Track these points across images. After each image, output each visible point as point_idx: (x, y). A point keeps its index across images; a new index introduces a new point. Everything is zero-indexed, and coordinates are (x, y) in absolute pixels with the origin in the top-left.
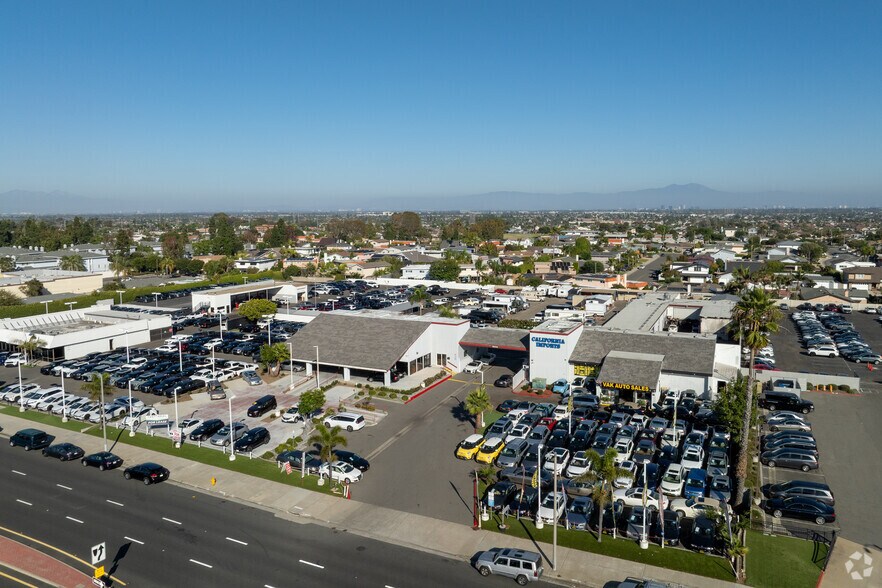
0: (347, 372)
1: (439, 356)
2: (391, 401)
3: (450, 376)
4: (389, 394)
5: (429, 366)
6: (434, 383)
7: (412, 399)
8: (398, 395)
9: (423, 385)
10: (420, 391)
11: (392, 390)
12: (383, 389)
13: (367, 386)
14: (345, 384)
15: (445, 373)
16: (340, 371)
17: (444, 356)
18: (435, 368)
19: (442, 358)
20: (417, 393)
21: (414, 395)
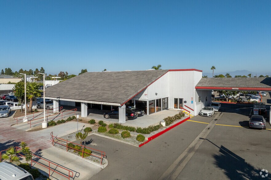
0: (84, 108)
1: (176, 100)
2: (122, 141)
3: (189, 118)
4: (120, 132)
5: (167, 109)
6: (175, 123)
7: (150, 139)
8: (132, 134)
9: (164, 124)
10: (160, 131)
11: (126, 128)
12: (117, 126)
13: (101, 123)
14: (81, 120)
15: (183, 115)
16: (77, 106)
17: (181, 100)
18: (172, 111)
19: (179, 102)
20: (156, 132)
21: (152, 134)
